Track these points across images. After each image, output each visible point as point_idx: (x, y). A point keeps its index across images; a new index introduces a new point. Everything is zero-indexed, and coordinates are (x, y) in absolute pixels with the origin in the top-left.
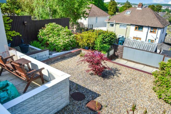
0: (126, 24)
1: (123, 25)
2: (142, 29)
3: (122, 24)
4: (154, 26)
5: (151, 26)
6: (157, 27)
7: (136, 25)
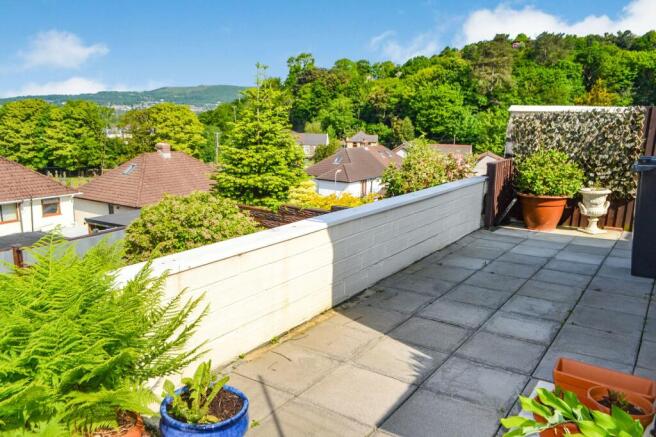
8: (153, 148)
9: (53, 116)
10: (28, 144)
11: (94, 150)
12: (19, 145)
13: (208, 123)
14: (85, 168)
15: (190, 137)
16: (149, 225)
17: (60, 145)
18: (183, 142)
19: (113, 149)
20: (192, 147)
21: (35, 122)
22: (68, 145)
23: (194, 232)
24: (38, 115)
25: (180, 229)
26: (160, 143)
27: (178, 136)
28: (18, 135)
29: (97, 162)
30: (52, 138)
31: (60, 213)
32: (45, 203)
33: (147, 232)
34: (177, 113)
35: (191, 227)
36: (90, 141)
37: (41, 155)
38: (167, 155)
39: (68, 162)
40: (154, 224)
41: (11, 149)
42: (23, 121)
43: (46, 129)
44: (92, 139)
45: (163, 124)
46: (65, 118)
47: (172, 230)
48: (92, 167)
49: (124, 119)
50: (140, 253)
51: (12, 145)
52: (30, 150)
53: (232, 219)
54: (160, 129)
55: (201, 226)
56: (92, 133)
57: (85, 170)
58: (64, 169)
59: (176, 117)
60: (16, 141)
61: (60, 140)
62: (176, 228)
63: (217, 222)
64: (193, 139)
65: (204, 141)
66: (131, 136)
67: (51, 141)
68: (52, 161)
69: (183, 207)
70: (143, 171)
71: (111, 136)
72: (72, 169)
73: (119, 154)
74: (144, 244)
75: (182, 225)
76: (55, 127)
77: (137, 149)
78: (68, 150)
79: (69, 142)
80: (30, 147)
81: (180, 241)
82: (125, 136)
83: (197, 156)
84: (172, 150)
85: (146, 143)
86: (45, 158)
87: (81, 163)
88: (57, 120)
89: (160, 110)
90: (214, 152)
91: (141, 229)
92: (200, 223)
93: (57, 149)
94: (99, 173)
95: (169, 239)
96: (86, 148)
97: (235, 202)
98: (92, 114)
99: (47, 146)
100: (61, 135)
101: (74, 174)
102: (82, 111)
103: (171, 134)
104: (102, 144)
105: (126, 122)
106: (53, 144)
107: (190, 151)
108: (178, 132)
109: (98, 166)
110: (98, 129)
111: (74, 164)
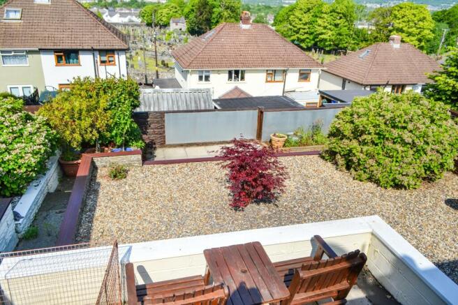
0: (22, 51)
1: (13, 54)
2: (77, 59)
3: (10, 52)
4: (106, 48)
5: (98, 48)
6: (114, 48)
7: (56, 51)
8: (388, 39)
9: (324, 10)
10: (304, 29)
11: (345, 37)
12: (299, 29)
13: (439, 21)
14: (337, 49)
15: (421, 31)
16: (355, 116)
17: (324, 31)
18: (414, 36)
19: (358, 37)
20: (420, 40)
21: (312, 14)
22: (329, 31)
23: (396, 133)
24: (315, 9)
25: (383, 127)
26: (394, 35)
27: (410, 30)
28: (300, 22)
29: (345, 45)
30: (320, 26)
31: (309, 81)
32: (301, 72)
33: (352, 122)
34: (414, 12)
35: (394, 127)
36: (344, 30)
37: (311, 37)
38: (397, 46)
39: (327, 44)
40: (359, 117)
41: (294, 31)
42: (305, 13)
43: (318, 19)
44: (346, 28)
45: (401, 21)
46: (331, 12)
47: (374, 126)
48: (341, 49)
49: (371, 14)
50: (342, 139)
51: (295, 29)
52: (305, 33)
53: (440, 126)
54: (397, 23)
55: (404, 128)
56: (346, 24)
57: (336, 50)
58: (322, 49)
59: (413, 14)
60: (299, 26)
61: (325, 28)
62: (379, 125)
63: (423, 128)
64: (423, 34)
65: (431, 36)
66: (374, 28)
67: (319, 28)
68: (317, 41)
69: (392, 106)
70: (375, 56)
71: (360, 27)
72: (328, 49)
73: (362, 41)
74: (346, 133)
75: (385, 123)
76: (323, 18)
77: (376, 38)
78: (329, 35)
79: (330, 29)
80: (306, 31)
81: (379, 138)
82: (370, 28)
83: (421, 48)
84: (402, 41)
85: (383, 34)
86: (313, 39)
87: (335, 45)
88: (326, 13)
89: (401, 8)
90: (438, 45)
91: (348, 118)
92: (404, 125)
93: (322, 34)
94: (345, 54)
95: (370, 134)
96: (340, 34)
97: (448, 107)
98: (351, 10)
99: (316, 31)
100: (326, 24)
101: (329, 52)
102: (344, 7)
103: (405, 29)
104: (352, 33)
105: (373, 17)
106: (320, 30)
107: (417, 43)
108: (412, 27)
109: (345, 48)
110: (352, 21)
111: (330, 45)
